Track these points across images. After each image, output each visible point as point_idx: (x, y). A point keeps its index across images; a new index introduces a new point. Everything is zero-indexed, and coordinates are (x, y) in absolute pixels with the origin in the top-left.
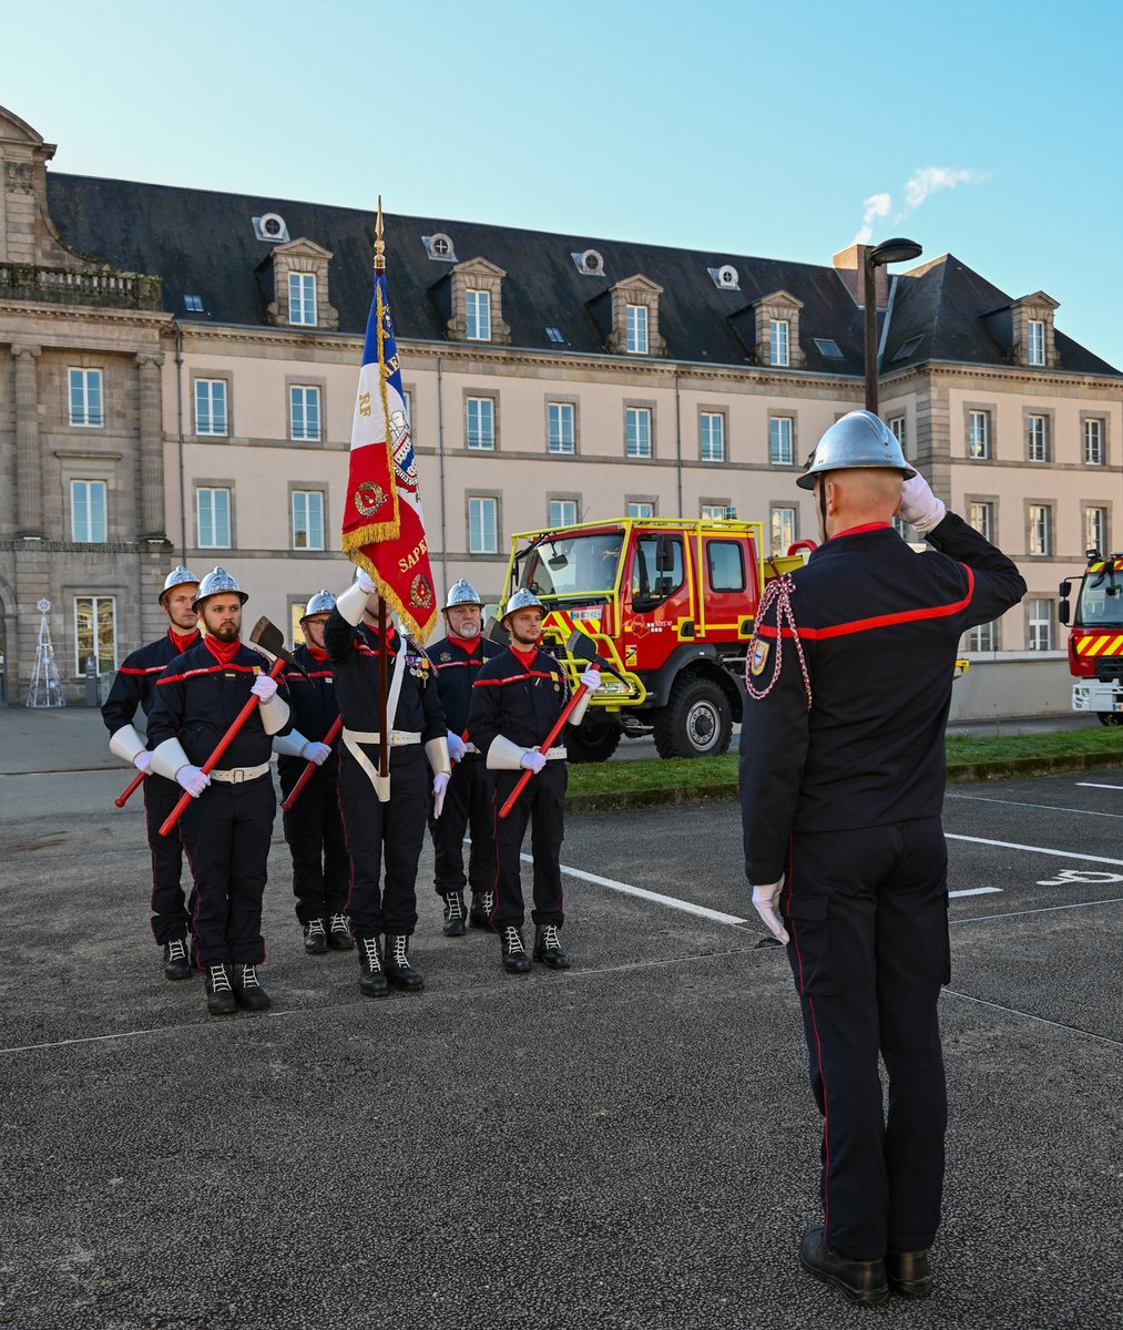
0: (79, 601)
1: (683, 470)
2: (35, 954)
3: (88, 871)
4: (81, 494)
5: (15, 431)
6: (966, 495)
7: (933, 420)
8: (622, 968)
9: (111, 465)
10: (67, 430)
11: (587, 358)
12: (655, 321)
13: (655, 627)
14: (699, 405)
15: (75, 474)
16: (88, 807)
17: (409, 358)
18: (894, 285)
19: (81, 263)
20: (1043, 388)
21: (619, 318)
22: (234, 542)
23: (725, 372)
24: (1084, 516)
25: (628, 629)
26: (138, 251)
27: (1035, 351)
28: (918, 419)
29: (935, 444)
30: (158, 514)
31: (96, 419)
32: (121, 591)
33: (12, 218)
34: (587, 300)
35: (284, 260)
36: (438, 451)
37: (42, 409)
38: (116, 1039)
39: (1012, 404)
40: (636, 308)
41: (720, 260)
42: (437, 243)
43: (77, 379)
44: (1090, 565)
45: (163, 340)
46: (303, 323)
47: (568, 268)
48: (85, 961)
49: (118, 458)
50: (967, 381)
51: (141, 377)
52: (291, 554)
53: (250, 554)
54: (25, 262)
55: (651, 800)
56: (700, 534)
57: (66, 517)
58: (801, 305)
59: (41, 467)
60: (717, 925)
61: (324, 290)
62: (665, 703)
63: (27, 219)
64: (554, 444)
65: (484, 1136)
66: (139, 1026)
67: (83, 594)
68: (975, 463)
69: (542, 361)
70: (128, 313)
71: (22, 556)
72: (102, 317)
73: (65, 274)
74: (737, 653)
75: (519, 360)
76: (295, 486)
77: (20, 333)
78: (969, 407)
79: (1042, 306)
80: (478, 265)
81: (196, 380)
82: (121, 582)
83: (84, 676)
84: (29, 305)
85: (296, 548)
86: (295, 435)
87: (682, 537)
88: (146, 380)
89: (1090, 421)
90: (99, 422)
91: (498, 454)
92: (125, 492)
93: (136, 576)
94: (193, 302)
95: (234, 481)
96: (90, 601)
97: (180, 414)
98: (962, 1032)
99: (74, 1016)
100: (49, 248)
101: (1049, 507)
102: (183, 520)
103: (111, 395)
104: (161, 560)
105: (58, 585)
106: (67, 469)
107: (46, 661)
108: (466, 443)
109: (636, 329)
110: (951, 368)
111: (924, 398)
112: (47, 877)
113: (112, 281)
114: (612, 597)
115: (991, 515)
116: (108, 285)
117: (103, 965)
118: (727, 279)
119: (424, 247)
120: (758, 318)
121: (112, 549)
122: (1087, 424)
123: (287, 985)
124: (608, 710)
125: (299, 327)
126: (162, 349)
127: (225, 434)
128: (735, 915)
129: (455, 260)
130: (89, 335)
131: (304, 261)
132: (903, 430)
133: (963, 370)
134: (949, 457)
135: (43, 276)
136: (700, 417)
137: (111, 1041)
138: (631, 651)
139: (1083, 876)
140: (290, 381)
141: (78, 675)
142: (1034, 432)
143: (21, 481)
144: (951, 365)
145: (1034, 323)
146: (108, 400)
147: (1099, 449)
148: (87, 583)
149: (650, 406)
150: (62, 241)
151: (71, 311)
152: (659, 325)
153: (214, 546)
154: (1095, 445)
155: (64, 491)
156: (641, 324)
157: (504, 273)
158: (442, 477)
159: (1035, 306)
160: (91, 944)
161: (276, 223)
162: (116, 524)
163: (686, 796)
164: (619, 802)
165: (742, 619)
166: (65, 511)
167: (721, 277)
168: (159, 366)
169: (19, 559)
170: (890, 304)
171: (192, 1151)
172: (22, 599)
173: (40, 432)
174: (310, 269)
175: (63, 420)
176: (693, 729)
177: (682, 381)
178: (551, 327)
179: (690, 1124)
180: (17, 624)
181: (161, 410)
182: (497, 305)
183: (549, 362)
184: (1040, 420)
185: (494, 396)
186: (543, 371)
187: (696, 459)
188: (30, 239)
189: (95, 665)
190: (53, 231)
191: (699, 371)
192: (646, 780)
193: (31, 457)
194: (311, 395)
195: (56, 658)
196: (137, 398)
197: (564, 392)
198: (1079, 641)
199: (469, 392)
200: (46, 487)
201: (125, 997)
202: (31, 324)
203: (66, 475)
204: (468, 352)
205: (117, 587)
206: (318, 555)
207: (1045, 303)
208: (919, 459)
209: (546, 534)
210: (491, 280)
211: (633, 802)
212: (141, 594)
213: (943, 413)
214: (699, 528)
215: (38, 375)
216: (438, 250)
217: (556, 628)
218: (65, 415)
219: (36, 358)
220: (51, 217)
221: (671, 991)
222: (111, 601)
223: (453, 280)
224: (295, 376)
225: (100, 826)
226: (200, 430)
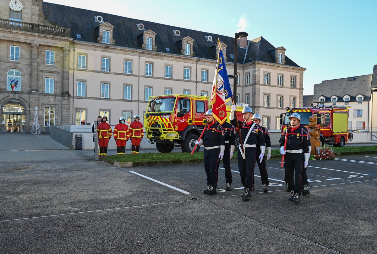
0: (46, 108)
1: (197, 83)
2: (9, 197)
3: (31, 176)
4: (48, 81)
5: (31, 65)
6: (263, 93)
7: (256, 75)
8: (156, 204)
9: (56, 75)
10: (45, 65)
11: (175, 55)
12: (192, 48)
13: (182, 121)
14: (202, 68)
15: (46, 76)
16: (37, 159)
17: (132, 53)
18: (249, 43)
19: (50, 25)
20: (282, 69)
21: (183, 46)
22: (86, 95)
23: (208, 61)
24: (290, 99)
25: (176, 121)
26: (65, 22)
27: (280, 60)
28: (253, 75)
29: (256, 81)
30: (67, 87)
31: (52, 63)
32: (57, 106)
33: (33, 12)
34: (176, 42)
35: (102, 27)
36: (138, 76)
37: (38, 60)
38: (21, 220)
39: (275, 72)
40: (187, 44)
41: (208, 34)
42: (140, 26)
43: (48, 53)
44: (287, 111)
45: (71, 45)
46: (106, 43)
47: (172, 34)
48: (21, 199)
49: (58, 73)
50: (264, 66)
51: (65, 53)
52: (100, 99)
53: (90, 98)
54: (36, 23)
55: (177, 163)
56: (194, 99)
57: (44, 87)
58: (227, 46)
59: (38, 74)
60: (183, 194)
61: (112, 35)
62: (184, 139)
63: (37, 13)
64: (167, 76)
65: (106, 247)
66: (29, 216)
67: (47, 106)
68: (266, 85)
69: (164, 56)
70: (62, 38)
71: (31, 96)
72: (55, 38)
73: (46, 27)
74: (202, 128)
75: (159, 55)
76: (102, 82)
77: (34, 41)
78: (264, 72)
79: (282, 50)
80: (150, 31)
81: (78, 55)
82: (57, 104)
83: (46, 126)
84: (36, 34)
85: (102, 97)
86: (103, 70)
87: (190, 100)
88: (66, 54)
89: (292, 77)
90: (53, 64)
91: (153, 77)
92: (59, 81)
93: (61, 102)
94: (78, 36)
95: (87, 80)
96: (49, 108)
97: (74, 63)
98: (233, 222)
99: (13, 213)
100: (42, 20)
101: (282, 97)
102: (74, 89)
103: (57, 58)
104: (67, 98)
105: (40, 103)
106: (44, 75)
107: (36, 122)
108: (145, 74)
109: (187, 49)
110: (261, 63)
111: (254, 70)
112: (20, 177)
113: (58, 29)
114: (172, 113)
115: (269, 98)
116: (57, 30)
117: (25, 200)
118: (210, 39)
119: (137, 26)
120: (216, 49)
121: (55, 95)
122: (292, 78)
123: (71, 207)
124: (170, 140)
125: (105, 44)
126: (70, 47)
127: (85, 69)
128: (188, 192)
129: (145, 30)
130: (51, 42)
131: (107, 28)
132: (249, 77)
133: (264, 64)
134: (260, 84)
135: (40, 27)
136: (202, 71)
137: (20, 220)
138: (176, 126)
139: (273, 184)
140: (102, 57)
141: (45, 126)
142: (279, 79)
143: (32, 77)
144: (261, 62)
145: (280, 54)
146: (56, 59)
147: (294, 84)
148: (48, 103)
149: (190, 68)
150: (46, 19)
151: (47, 36)
152: (193, 49)
153: (81, 96)
154: (293, 83)
155: (43, 80)
156: (189, 48)
157: (156, 34)
158: (139, 82)
159: (281, 50)
160: (24, 195)
161: (100, 18)
162: (56, 89)
163: (186, 162)
164: (169, 163)
165: (204, 120)
166: (43, 85)
167: (208, 38)
168: (69, 51)
169: (31, 97)
170: (248, 47)
171: (30, 250)
172: (31, 106)
173: (38, 65)
174: (108, 30)
175: (44, 63)
176: (191, 146)
177: (198, 62)
178: (167, 48)
179: (159, 245)
180: (29, 113)
181: (69, 62)
182: (154, 42)
183: (166, 56)
184: (281, 76)
185: (152, 63)
186: (165, 58)
187: (201, 81)
188: (38, 18)
189: (49, 124)
190: (44, 16)
191: (202, 60)
192: (177, 158)
193: (35, 71)
194: (107, 61)
195: (39, 121)
196: (63, 59)
197: (169, 63)
198: (284, 128)
199: (146, 62)
200: (39, 79)
201: (28, 209)
202: (37, 39)
203: (44, 76)
204: (146, 52)
205: (56, 105)
206: (107, 99)
207: (283, 49)
208: (253, 84)
209: (157, 97)
210: (153, 36)
211: (173, 163)
212: (62, 107)
213: (259, 73)
214: (194, 97)
215: (38, 51)
216: (140, 27)
217: (158, 120)
218: (44, 62)
219: (38, 47)
220: (44, 13)
221: (166, 211)
222: (54, 108)
223: (143, 35)
224: (103, 56)
225: (38, 164)
226: (79, 67)
